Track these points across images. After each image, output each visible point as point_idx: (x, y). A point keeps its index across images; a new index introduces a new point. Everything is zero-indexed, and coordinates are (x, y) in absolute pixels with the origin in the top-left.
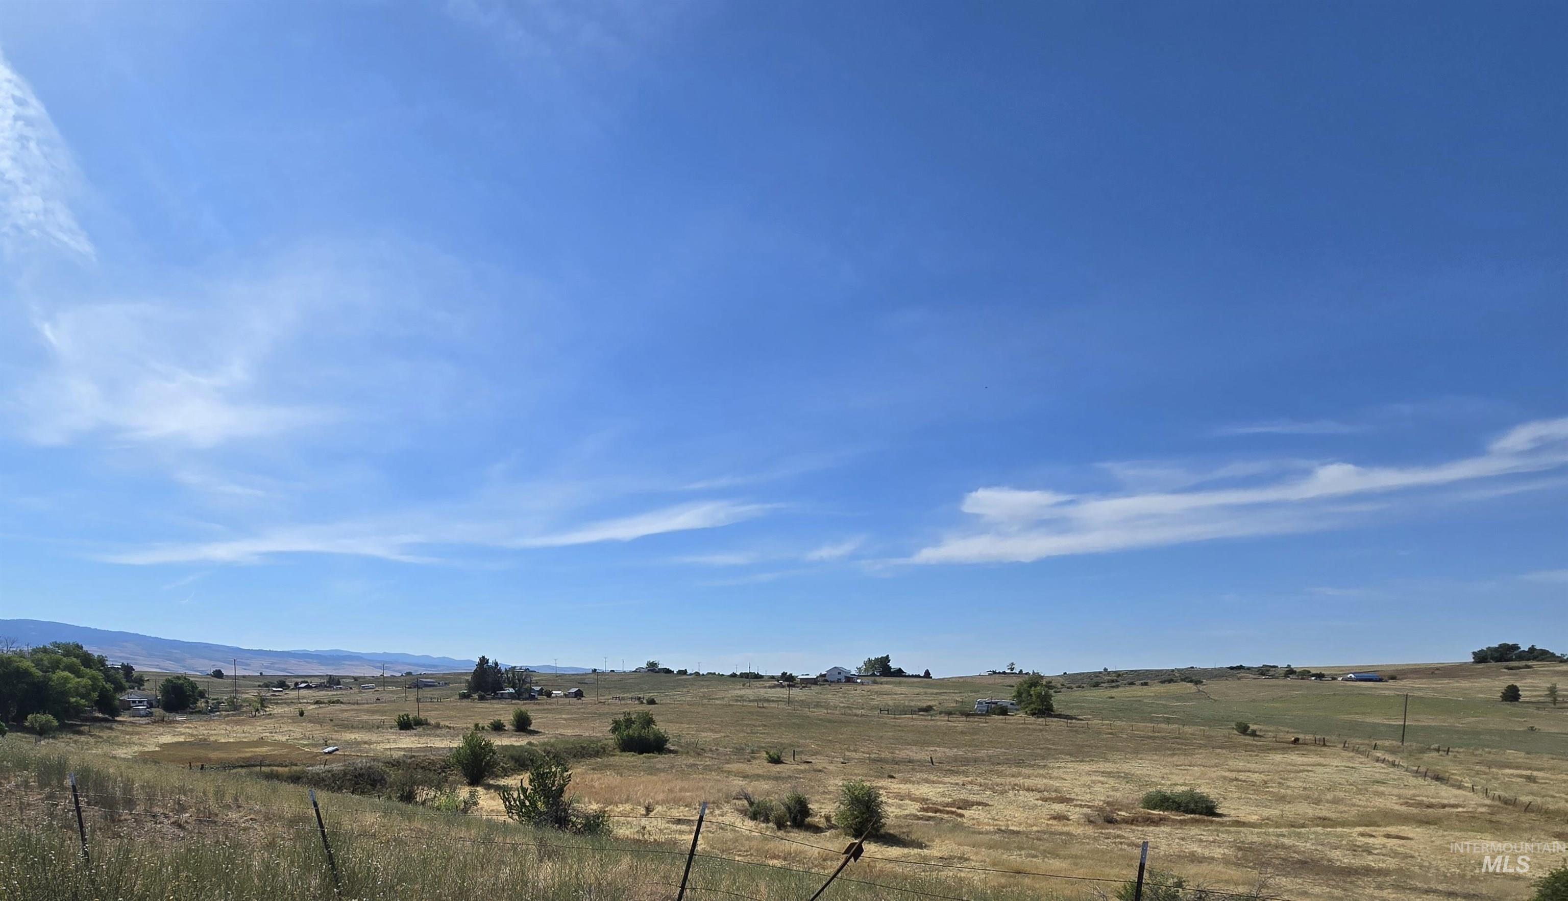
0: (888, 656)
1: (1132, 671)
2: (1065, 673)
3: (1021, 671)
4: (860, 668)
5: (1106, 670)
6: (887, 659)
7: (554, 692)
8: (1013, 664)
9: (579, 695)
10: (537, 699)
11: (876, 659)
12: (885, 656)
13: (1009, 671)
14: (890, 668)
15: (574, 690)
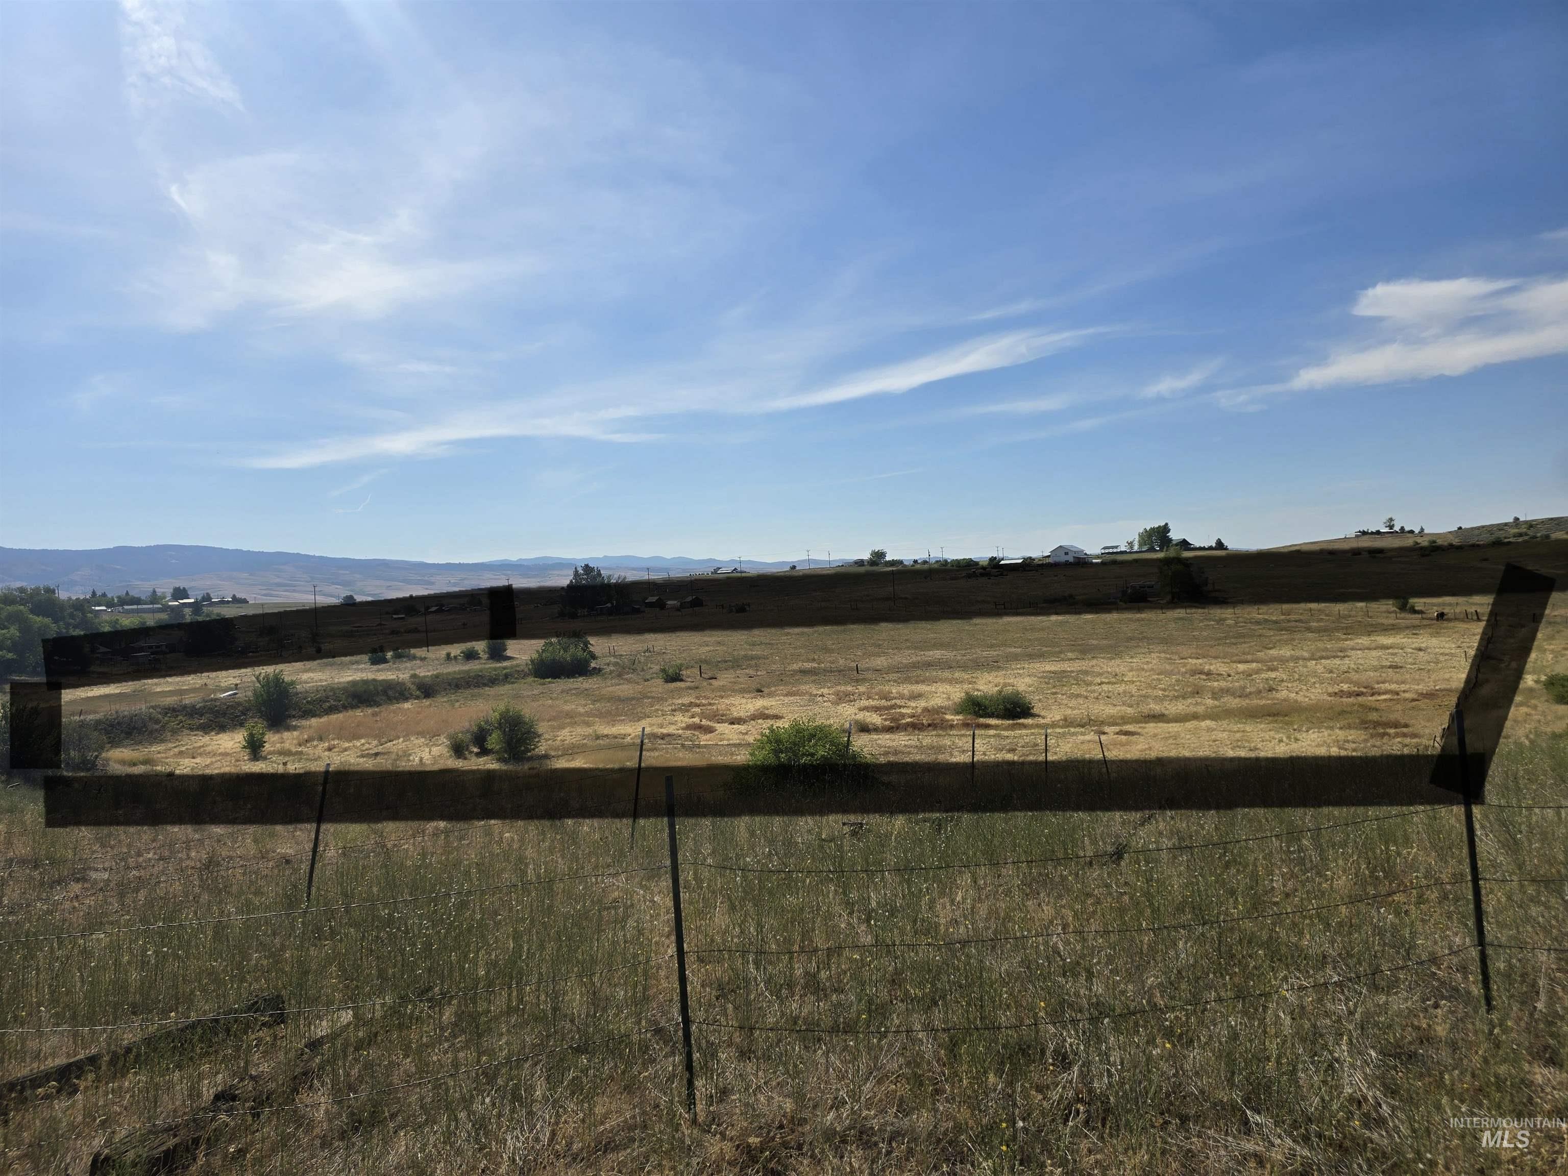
0: (1167, 524)
1: (1552, 519)
2: (1460, 528)
3: (1402, 528)
4: (1131, 543)
5: (1517, 519)
6: (1165, 529)
7: (669, 602)
8: (1391, 520)
9: (697, 603)
10: (644, 612)
11: (1153, 529)
12: (1162, 524)
13: (1387, 530)
14: (1171, 540)
15: (689, 599)
